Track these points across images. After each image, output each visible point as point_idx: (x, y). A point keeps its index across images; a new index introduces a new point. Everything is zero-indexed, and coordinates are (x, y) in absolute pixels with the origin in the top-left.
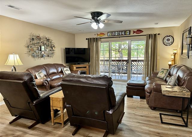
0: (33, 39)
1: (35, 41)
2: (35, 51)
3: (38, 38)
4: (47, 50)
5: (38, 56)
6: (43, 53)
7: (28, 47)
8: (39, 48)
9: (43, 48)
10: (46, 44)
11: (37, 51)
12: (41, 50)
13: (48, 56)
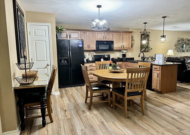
0: (179, 41)
1: (180, 42)
2: (179, 48)
3: (182, 40)
4: (187, 47)
5: (180, 51)
6: (184, 49)
7: (176, 46)
8: (182, 46)
9: (185, 45)
10: (187, 43)
11: (181, 48)
12: (183, 47)
13: (187, 51)
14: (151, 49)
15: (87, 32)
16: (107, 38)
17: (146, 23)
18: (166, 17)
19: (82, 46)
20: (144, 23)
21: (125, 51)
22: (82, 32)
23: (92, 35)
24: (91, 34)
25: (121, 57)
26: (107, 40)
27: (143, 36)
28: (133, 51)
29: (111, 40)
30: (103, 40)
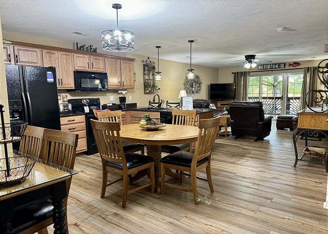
4: (196, 87)
5: (190, 92)
6: (194, 89)
8: (192, 85)
10: (196, 81)
11: (190, 88)
12: (192, 87)
13: (197, 92)
14: (159, 89)
15: (56, 52)
16: (94, 67)
17: (160, 47)
18: (193, 41)
19: (53, 80)
20: (156, 47)
21: (124, 92)
22: (44, 51)
23: (67, 60)
24: (64, 56)
25: (118, 103)
26: (94, 70)
27: (146, 68)
28: (134, 92)
29: (102, 70)
30: (87, 69)
